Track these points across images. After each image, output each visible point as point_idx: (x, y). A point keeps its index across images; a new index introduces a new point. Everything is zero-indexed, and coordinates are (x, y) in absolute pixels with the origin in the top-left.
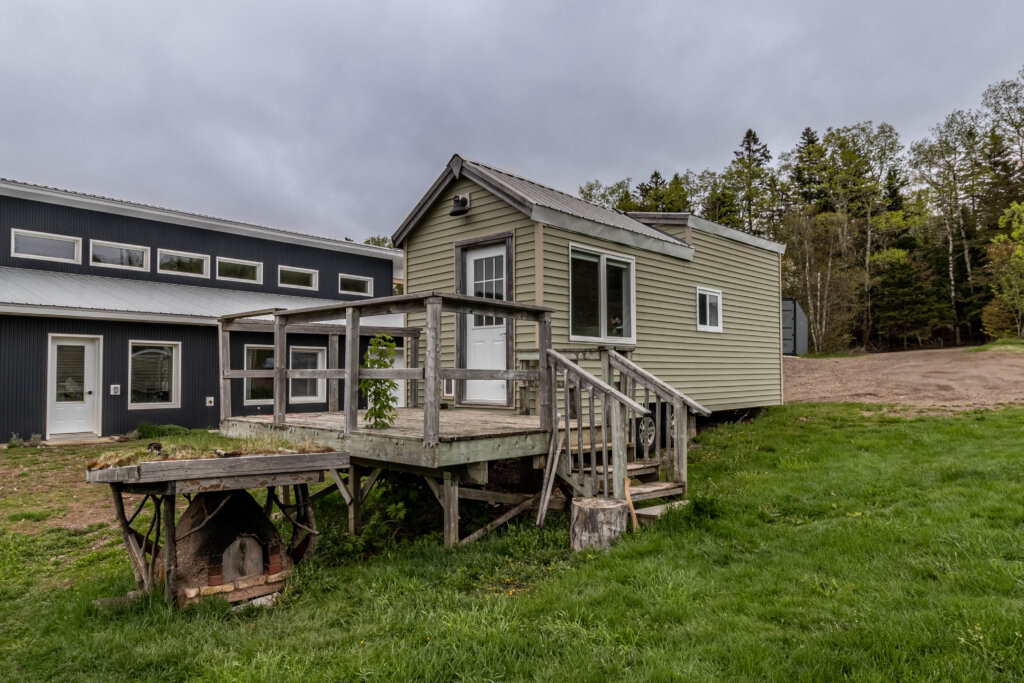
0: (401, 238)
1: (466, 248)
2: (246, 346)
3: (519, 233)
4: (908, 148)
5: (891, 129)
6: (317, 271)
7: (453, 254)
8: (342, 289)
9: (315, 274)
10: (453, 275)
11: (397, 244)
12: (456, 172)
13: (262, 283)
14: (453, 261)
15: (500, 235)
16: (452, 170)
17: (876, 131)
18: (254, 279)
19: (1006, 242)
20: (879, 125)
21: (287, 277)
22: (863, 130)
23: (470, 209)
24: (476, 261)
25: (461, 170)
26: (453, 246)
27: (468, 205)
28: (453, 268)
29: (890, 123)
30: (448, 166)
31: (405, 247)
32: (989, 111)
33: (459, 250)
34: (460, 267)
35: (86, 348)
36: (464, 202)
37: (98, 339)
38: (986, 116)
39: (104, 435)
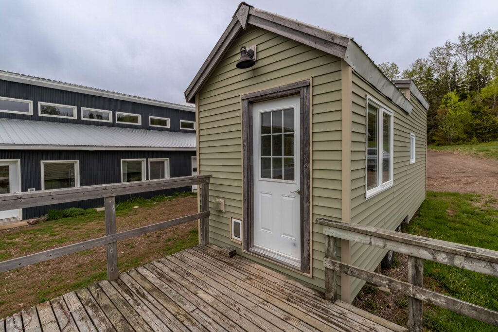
0: (192, 94)
1: (253, 101)
2: (122, 160)
3: (318, 81)
4: (401, 72)
5: (396, 65)
6: (169, 119)
7: (240, 106)
8: (181, 127)
9: (168, 120)
10: (240, 127)
11: (190, 98)
12: (243, 23)
13: (141, 125)
14: (240, 113)
15: (292, 84)
16: (238, 21)
17: (390, 66)
18: (137, 122)
19: (444, 108)
20: (391, 63)
21: (153, 122)
22: (385, 65)
23: (257, 61)
24: (262, 114)
25: (248, 19)
26: (239, 100)
27: (255, 58)
28: (240, 120)
29: (395, 63)
30: (234, 17)
31: (197, 101)
32: (431, 59)
33: (246, 103)
34: (246, 119)
35: (10, 167)
36: (251, 54)
37: (17, 161)
38: (430, 61)
39: (24, 219)
